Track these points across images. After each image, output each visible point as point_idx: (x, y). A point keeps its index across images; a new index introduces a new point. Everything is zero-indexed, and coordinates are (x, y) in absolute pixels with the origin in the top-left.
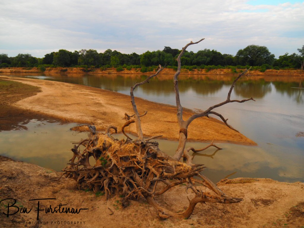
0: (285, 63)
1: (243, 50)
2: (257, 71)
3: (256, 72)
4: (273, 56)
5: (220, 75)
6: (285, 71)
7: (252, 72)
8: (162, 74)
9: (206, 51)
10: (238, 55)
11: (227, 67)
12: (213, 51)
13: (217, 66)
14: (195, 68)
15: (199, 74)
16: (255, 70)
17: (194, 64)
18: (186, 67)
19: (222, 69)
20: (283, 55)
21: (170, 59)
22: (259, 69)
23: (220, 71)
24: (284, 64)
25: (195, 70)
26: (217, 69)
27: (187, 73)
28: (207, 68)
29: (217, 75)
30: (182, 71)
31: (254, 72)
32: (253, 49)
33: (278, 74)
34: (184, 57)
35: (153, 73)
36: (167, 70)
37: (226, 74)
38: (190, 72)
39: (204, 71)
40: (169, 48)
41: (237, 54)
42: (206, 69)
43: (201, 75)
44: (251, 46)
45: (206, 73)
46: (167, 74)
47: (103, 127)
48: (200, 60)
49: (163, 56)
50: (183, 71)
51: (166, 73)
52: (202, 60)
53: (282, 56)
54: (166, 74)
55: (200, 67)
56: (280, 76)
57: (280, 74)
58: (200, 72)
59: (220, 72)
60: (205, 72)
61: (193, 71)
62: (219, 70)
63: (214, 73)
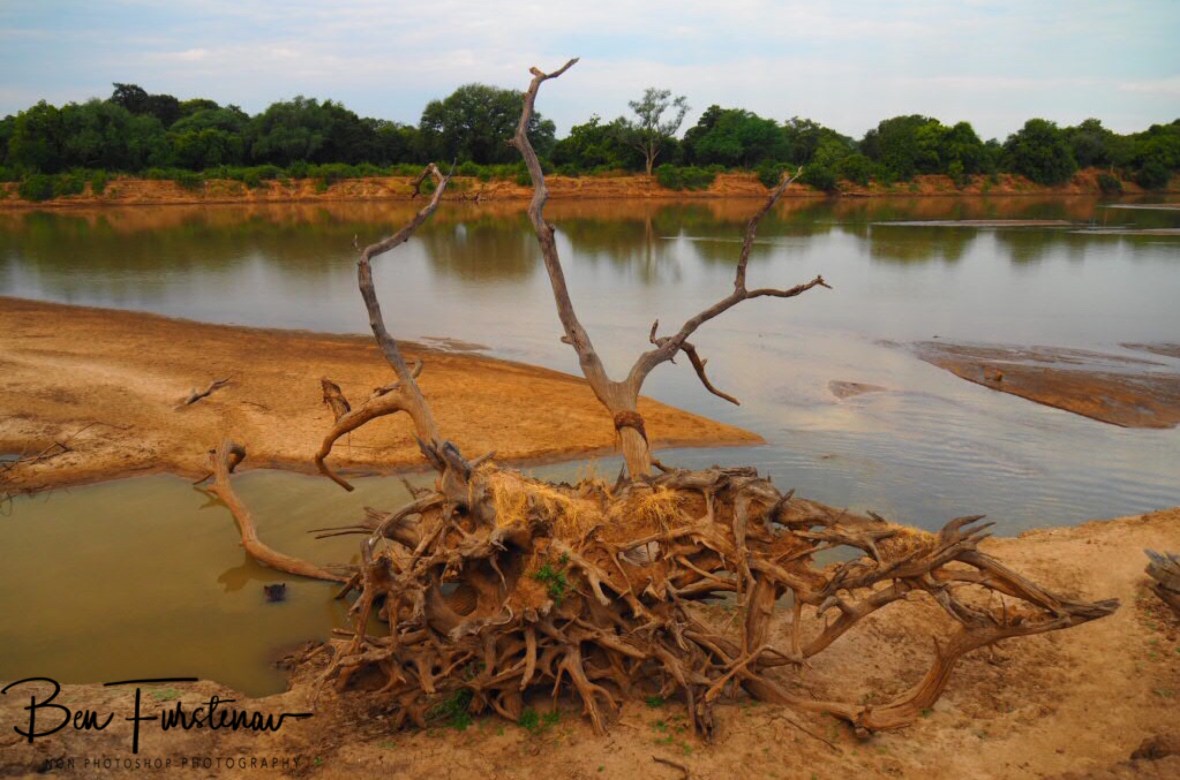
0: (591, 151)
1: (442, 102)
2: (507, 183)
3: (502, 187)
4: (549, 127)
5: (376, 200)
6: (598, 180)
7: (491, 186)
8: (130, 205)
9: (304, 107)
10: (427, 122)
11: (395, 169)
12: (327, 105)
13: (354, 165)
14: (271, 176)
15: (291, 201)
16: (502, 180)
17: (260, 160)
18: (229, 170)
19: (378, 179)
20: (583, 124)
21: (152, 139)
22: (513, 173)
23: (371, 185)
24: (591, 154)
25: (272, 182)
26: (357, 177)
27: (240, 199)
28: (318, 176)
29: (364, 200)
30: (216, 188)
31: (496, 185)
32: (479, 102)
33: (579, 193)
34: (211, 130)
35: (84, 201)
36: (148, 186)
37: (396, 199)
38: (254, 194)
39: (307, 189)
40: (134, 91)
41: (424, 119)
42: (317, 180)
43: (298, 204)
44: (471, 89)
45: (318, 194)
46: (150, 204)
47: (128, 456)
48: (284, 143)
49: (120, 125)
50: (221, 188)
51: (144, 199)
52: (295, 141)
53: (582, 128)
54: (145, 205)
55: (288, 171)
56: (587, 198)
57: (584, 193)
58: (292, 192)
59: (372, 190)
60: (312, 193)
61: (264, 190)
62: (367, 183)
63: (351, 193)
